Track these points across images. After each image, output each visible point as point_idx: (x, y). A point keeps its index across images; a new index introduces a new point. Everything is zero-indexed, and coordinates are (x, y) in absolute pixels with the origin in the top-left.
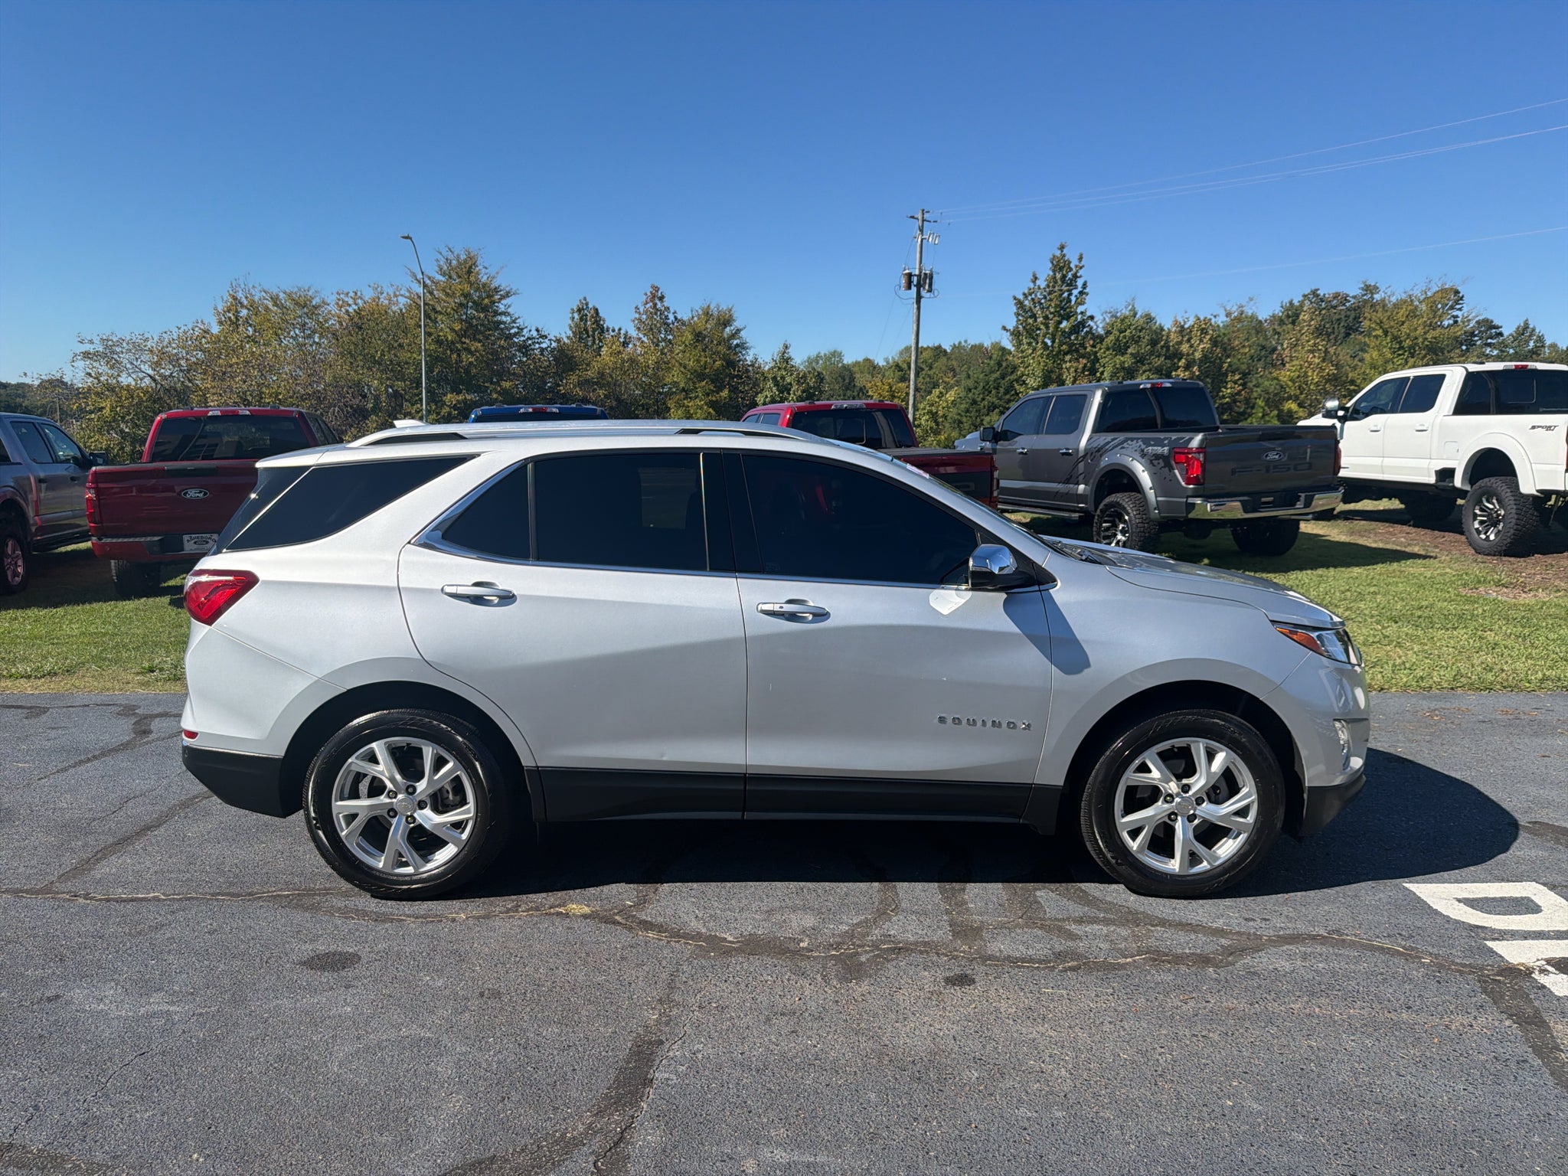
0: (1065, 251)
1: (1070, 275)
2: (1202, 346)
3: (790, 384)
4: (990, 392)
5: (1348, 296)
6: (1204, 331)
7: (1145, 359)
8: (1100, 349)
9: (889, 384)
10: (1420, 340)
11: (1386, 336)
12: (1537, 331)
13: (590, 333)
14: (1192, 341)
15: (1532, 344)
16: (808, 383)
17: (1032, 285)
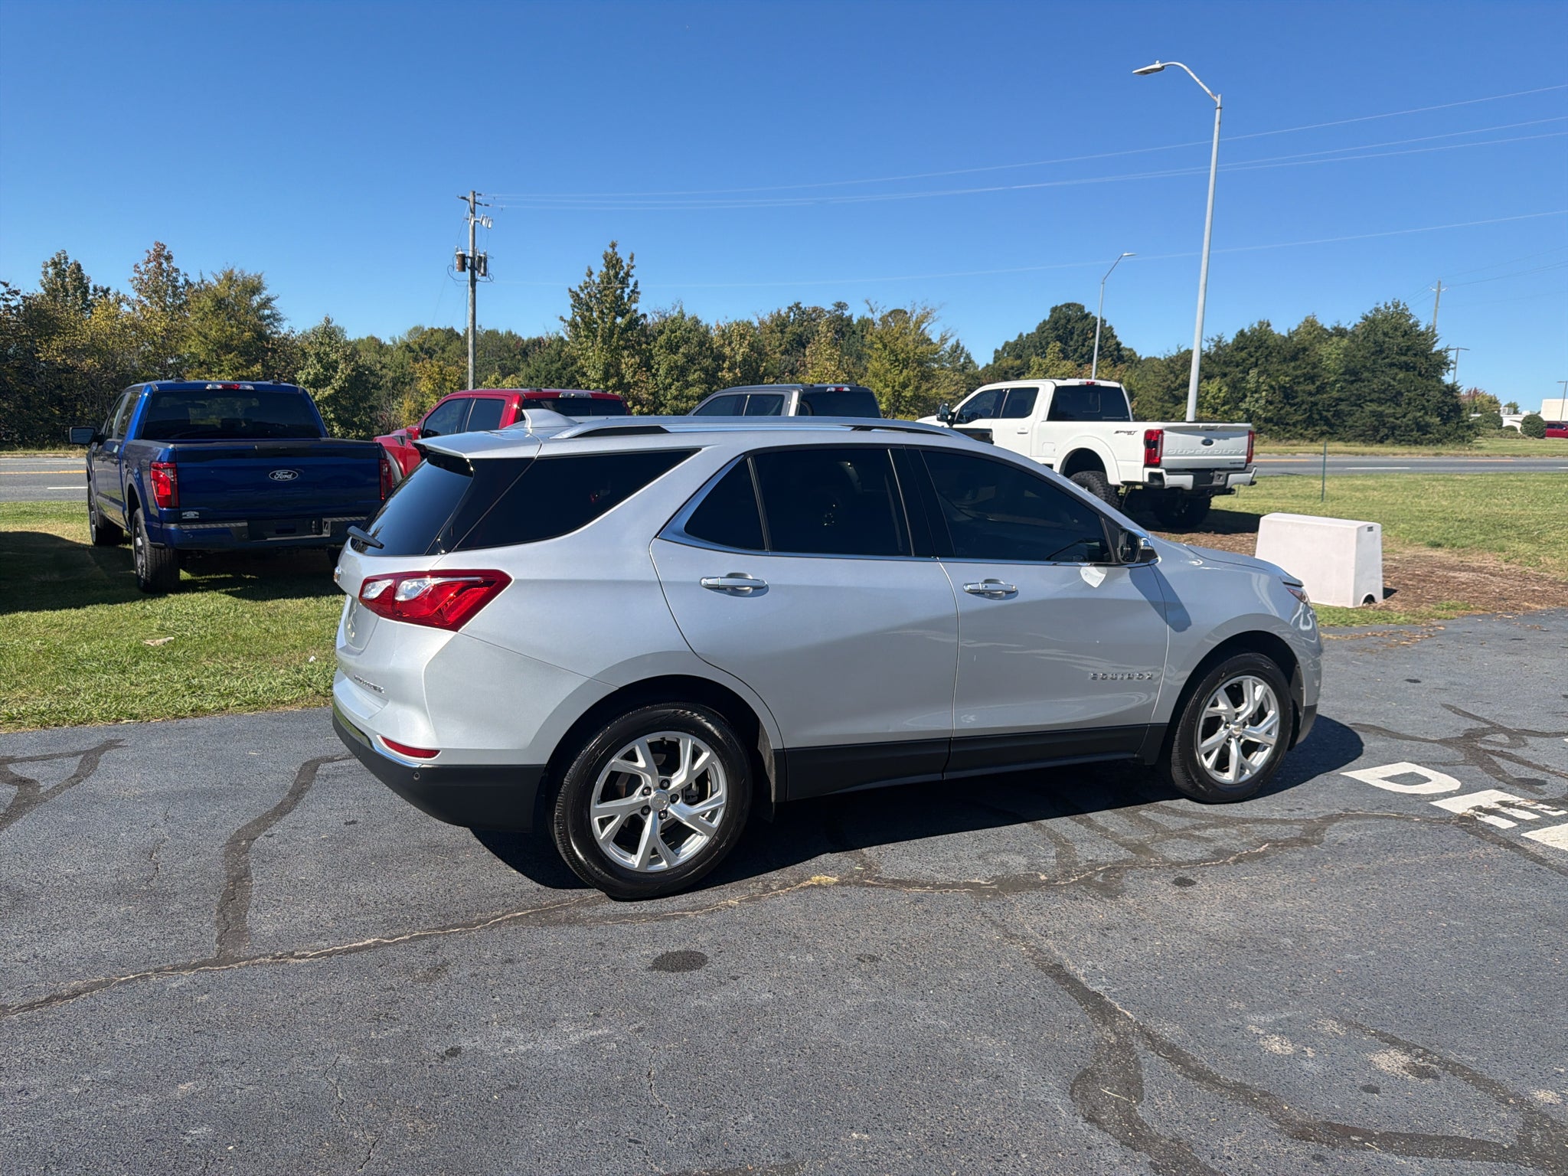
0: (616, 250)
1: (622, 274)
2: (742, 350)
3: (336, 362)
4: (553, 382)
5: (823, 310)
6: (742, 337)
7: (695, 359)
8: (655, 347)
9: (439, 367)
10: (912, 354)
11: (885, 349)
12: (965, 349)
13: (71, 291)
14: (733, 345)
15: (962, 360)
16: (357, 362)
17: (587, 280)
